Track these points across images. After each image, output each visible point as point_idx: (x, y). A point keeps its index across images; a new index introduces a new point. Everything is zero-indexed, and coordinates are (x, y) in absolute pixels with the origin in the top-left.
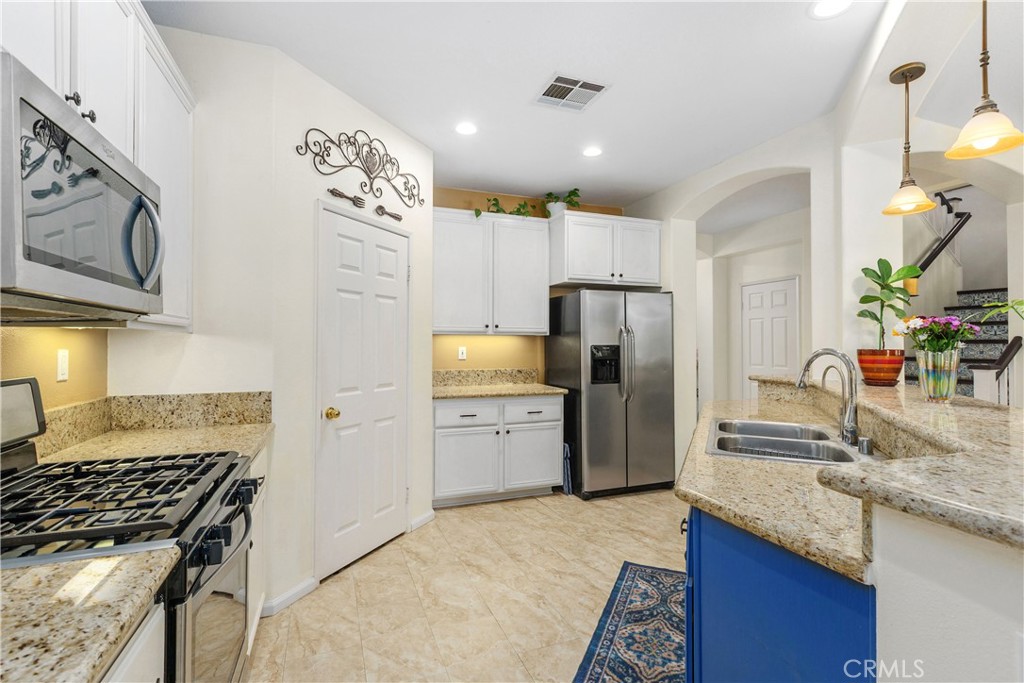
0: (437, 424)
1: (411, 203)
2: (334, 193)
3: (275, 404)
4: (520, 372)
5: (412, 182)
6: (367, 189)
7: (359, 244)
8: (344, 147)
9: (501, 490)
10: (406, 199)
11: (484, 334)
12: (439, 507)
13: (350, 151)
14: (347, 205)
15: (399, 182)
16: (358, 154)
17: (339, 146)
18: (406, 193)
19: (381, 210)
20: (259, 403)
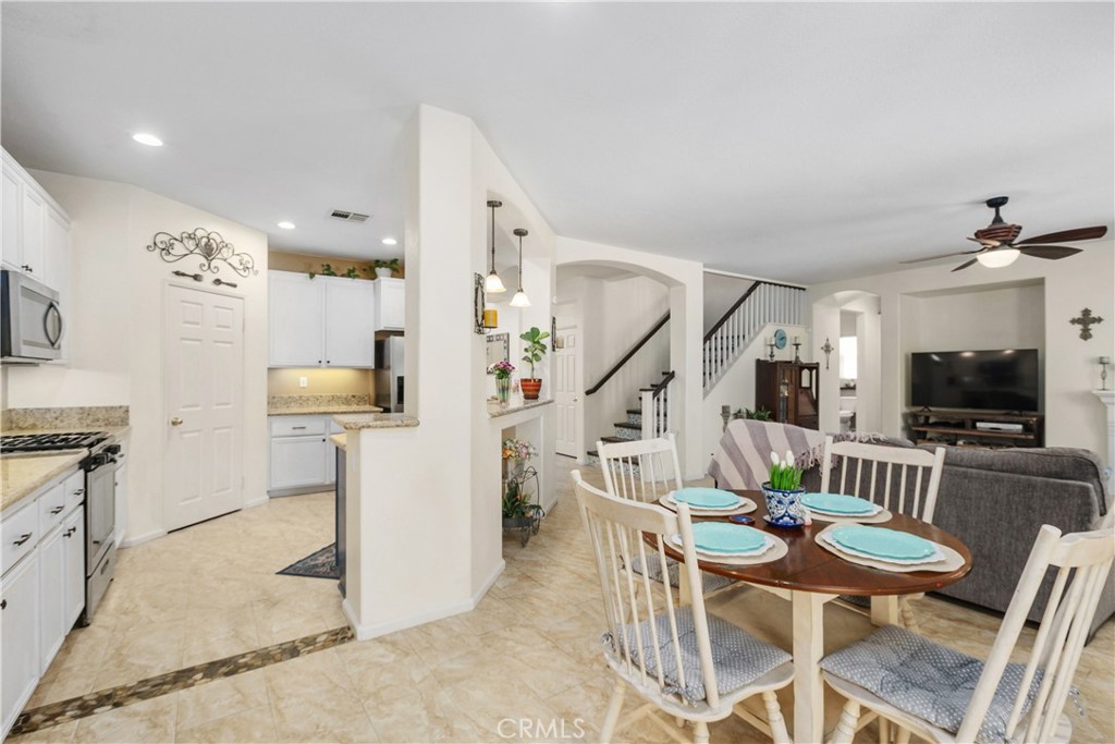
0: (273, 434)
1: (246, 274)
2: (177, 273)
3: (131, 413)
4: (354, 396)
5: (246, 258)
6: (205, 268)
7: (199, 306)
8: (185, 241)
9: (327, 483)
10: (242, 272)
11: (318, 367)
12: (273, 495)
13: (191, 245)
14: (189, 281)
15: (235, 261)
16: (197, 245)
17: (182, 242)
18: (242, 267)
19: (218, 282)
20: (120, 413)
